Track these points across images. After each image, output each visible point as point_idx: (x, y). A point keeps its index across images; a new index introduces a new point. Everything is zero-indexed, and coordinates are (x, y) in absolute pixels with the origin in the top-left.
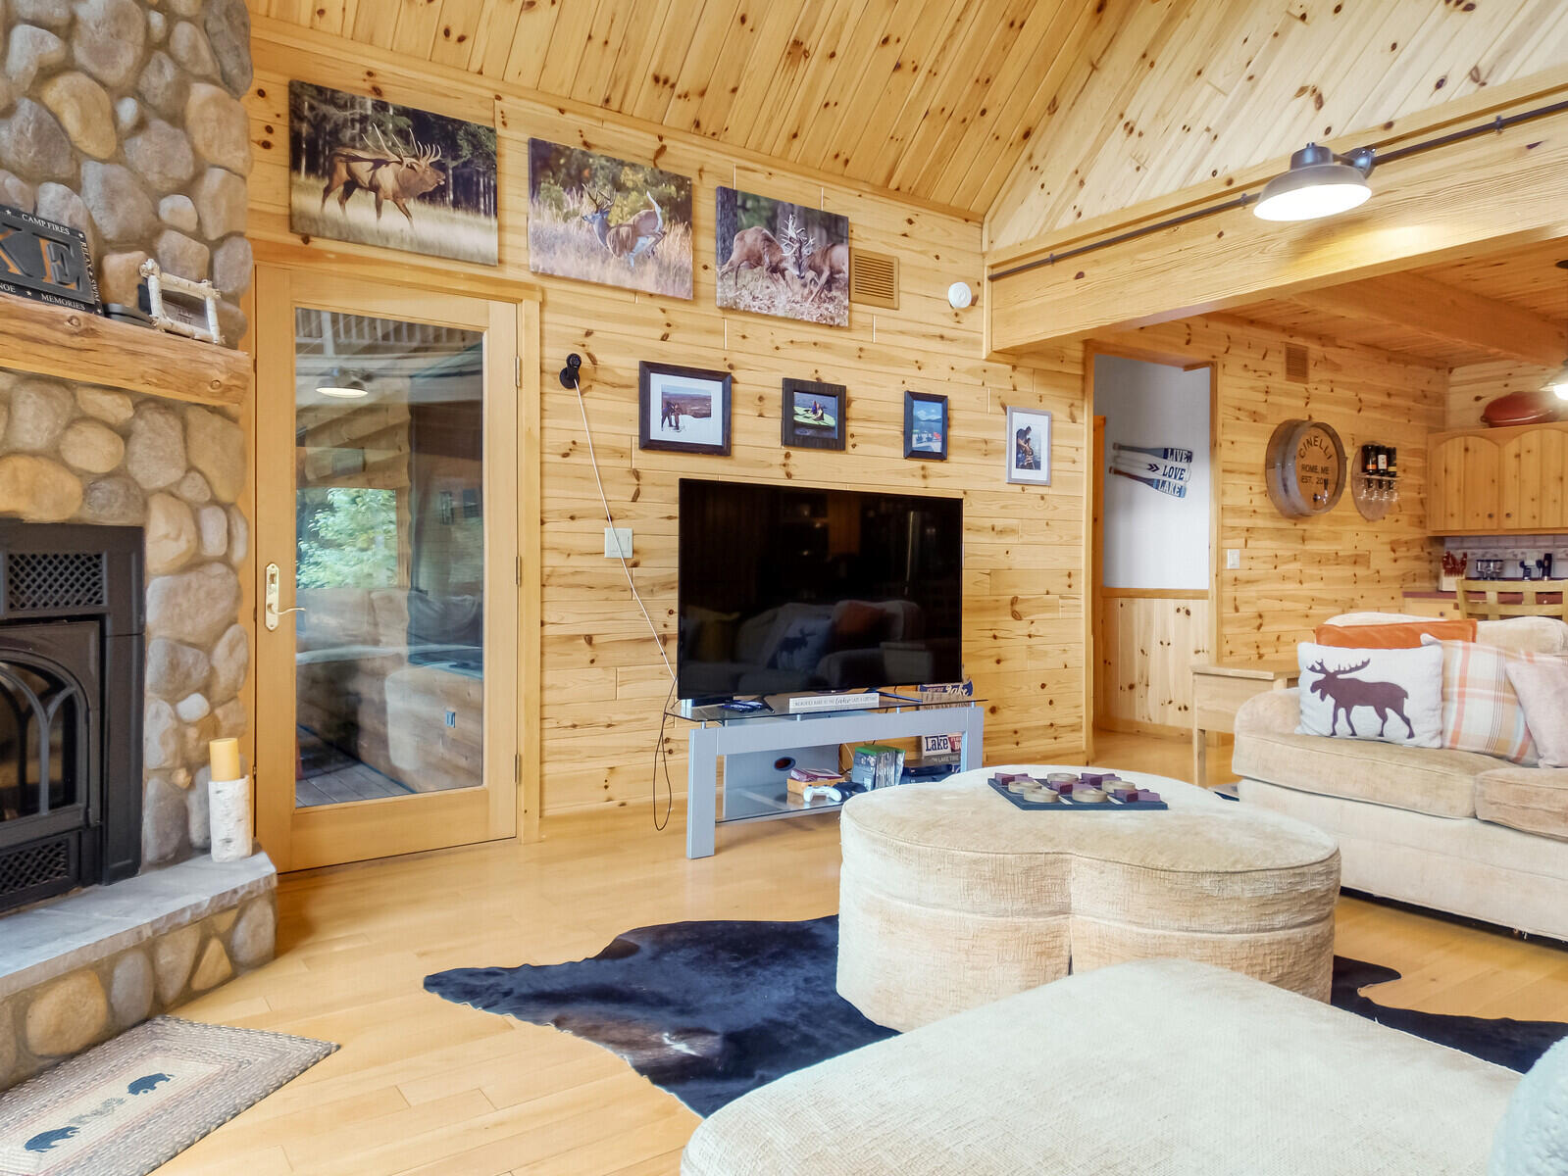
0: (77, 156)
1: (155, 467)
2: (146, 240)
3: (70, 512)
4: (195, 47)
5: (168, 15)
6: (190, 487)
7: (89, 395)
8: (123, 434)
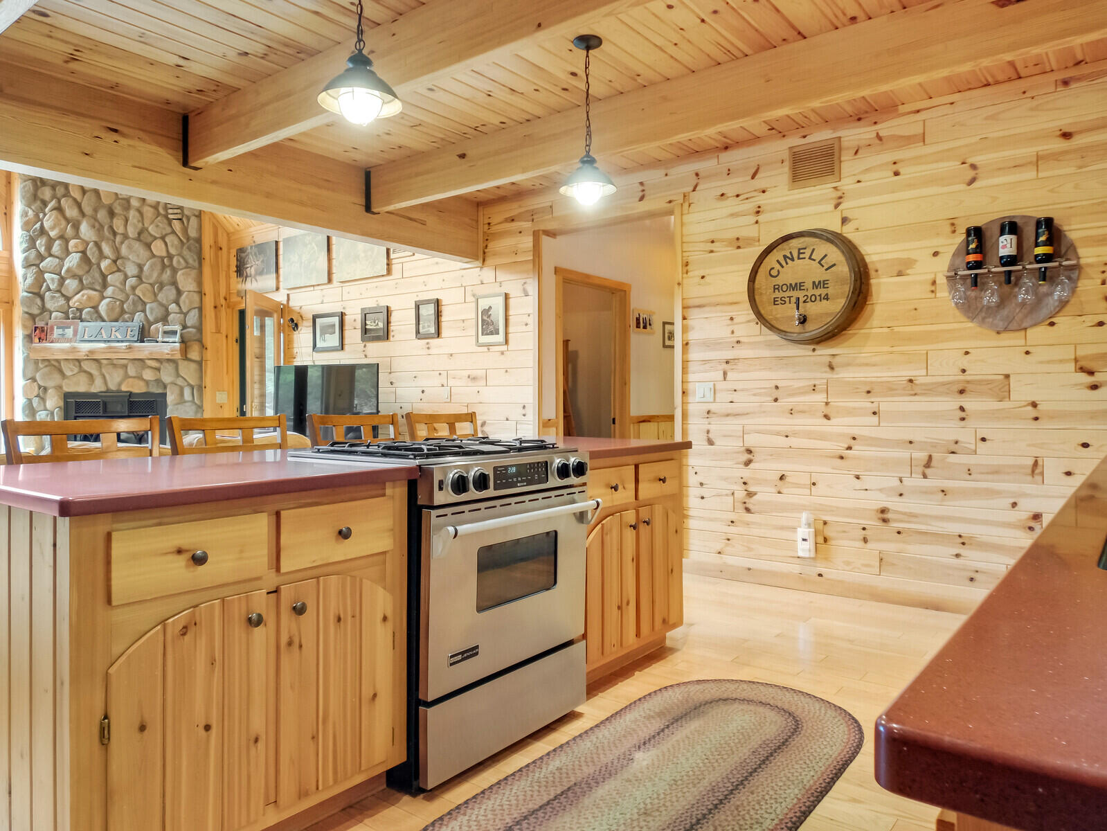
0: (144, 304)
1: (167, 377)
2: (164, 319)
3: (144, 390)
4: (179, 262)
5: (170, 257)
6: (180, 382)
7: (147, 361)
8: (158, 369)
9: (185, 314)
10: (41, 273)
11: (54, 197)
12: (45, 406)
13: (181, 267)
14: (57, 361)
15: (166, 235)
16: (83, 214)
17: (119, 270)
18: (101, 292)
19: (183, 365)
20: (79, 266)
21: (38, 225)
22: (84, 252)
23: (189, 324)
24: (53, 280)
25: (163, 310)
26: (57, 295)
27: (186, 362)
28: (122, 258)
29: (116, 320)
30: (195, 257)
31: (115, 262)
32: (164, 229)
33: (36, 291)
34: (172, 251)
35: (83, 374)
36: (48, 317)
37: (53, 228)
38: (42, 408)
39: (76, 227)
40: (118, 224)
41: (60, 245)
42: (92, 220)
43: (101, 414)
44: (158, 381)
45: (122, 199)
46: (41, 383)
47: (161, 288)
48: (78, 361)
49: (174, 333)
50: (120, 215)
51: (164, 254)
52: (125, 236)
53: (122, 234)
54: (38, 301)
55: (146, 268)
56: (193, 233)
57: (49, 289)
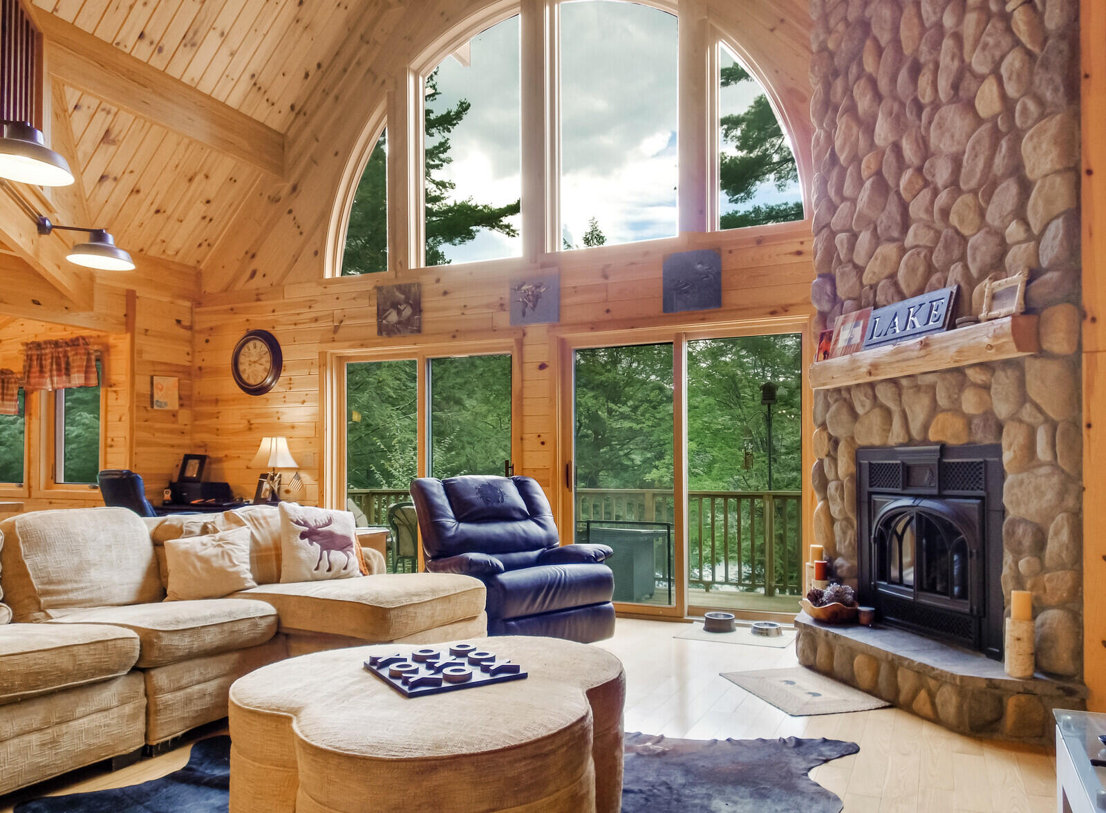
0: (964, 241)
1: (1003, 405)
2: (997, 266)
3: (964, 439)
4: (1026, 112)
5: (1009, 109)
6: (1029, 413)
7: (969, 372)
8: (986, 387)
9: (1038, 239)
10: (831, 237)
12: (837, 476)
13: (1031, 122)
14: (848, 391)
15: (1002, 57)
16: (878, 98)
17: (926, 184)
18: (901, 242)
19: (1034, 368)
20: (873, 201)
22: (878, 173)
23: (1043, 262)
24: (843, 243)
25: (993, 241)
26: (849, 269)
27: (1040, 364)
28: (930, 156)
29: (921, 292)
30: (1063, 80)
31: (920, 168)
32: (999, 44)
33: (825, 271)
34: (1013, 90)
35: (877, 411)
37: (844, 148)
38: (833, 476)
39: (871, 129)
40: (925, 86)
41: (851, 175)
42: (891, 102)
43: (902, 491)
44: (988, 415)
46: (832, 433)
47: (991, 193)
48: (873, 386)
49: (1011, 293)
51: (996, 106)
52: (936, 105)
53: (932, 103)
54: (829, 288)
55: (965, 157)
56: (1053, 20)
57: (840, 263)
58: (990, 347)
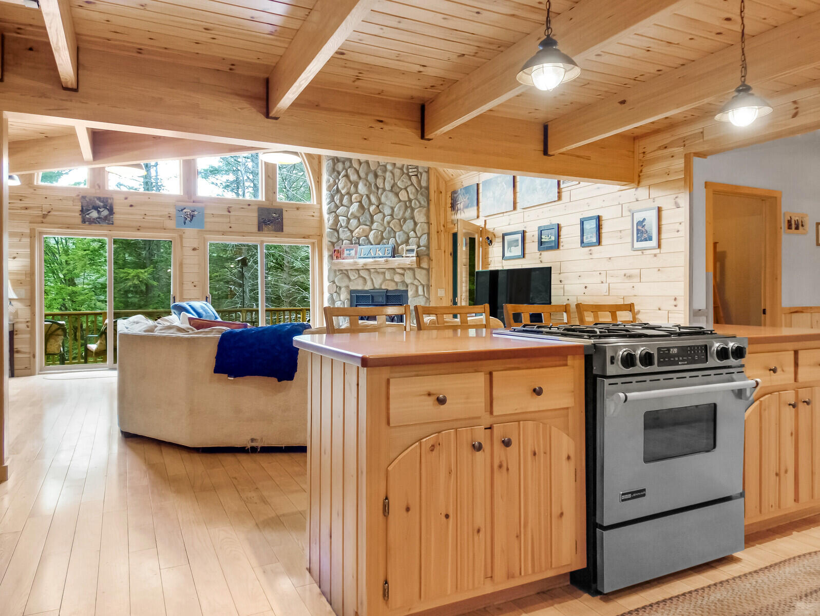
0: (395, 232)
2: (407, 242)
3: (395, 288)
4: (415, 203)
5: (410, 200)
6: (416, 282)
7: (396, 269)
8: (403, 275)
9: (419, 238)
10: (337, 216)
11: (344, 168)
12: (340, 298)
13: (417, 207)
14: (347, 270)
15: (408, 186)
16: (360, 177)
17: (380, 212)
18: (370, 227)
19: (418, 271)
20: (358, 210)
21: (336, 187)
22: (360, 202)
23: (421, 245)
24: (343, 220)
25: (406, 235)
26: (346, 229)
27: (419, 270)
28: (382, 204)
29: (379, 244)
30: (425, 200)
31: (378, 206)
32: (407, 182)
33: (334, 228)
34: (412, 197)
35: (360, 278)
36: (341, 243)
37: (343, 188)
38: (338, 299)
39: (356, 186)
40: (380, 182)
41: (347, 198)
42: (365, 182)
43: (370, 303)
44: (403, 282)
45: (382, 166)
46: (338, 285)
47: (405, 222)
48: (358, 270)
49: (412, 250)
50: (381, 176)
51: (406, 199)
52: (384, 190)
53: (382, 188)
54: (336, 234)
55: (395, 209)
56: (424, 184)
57: (342, 227)
58: (409, 264)
